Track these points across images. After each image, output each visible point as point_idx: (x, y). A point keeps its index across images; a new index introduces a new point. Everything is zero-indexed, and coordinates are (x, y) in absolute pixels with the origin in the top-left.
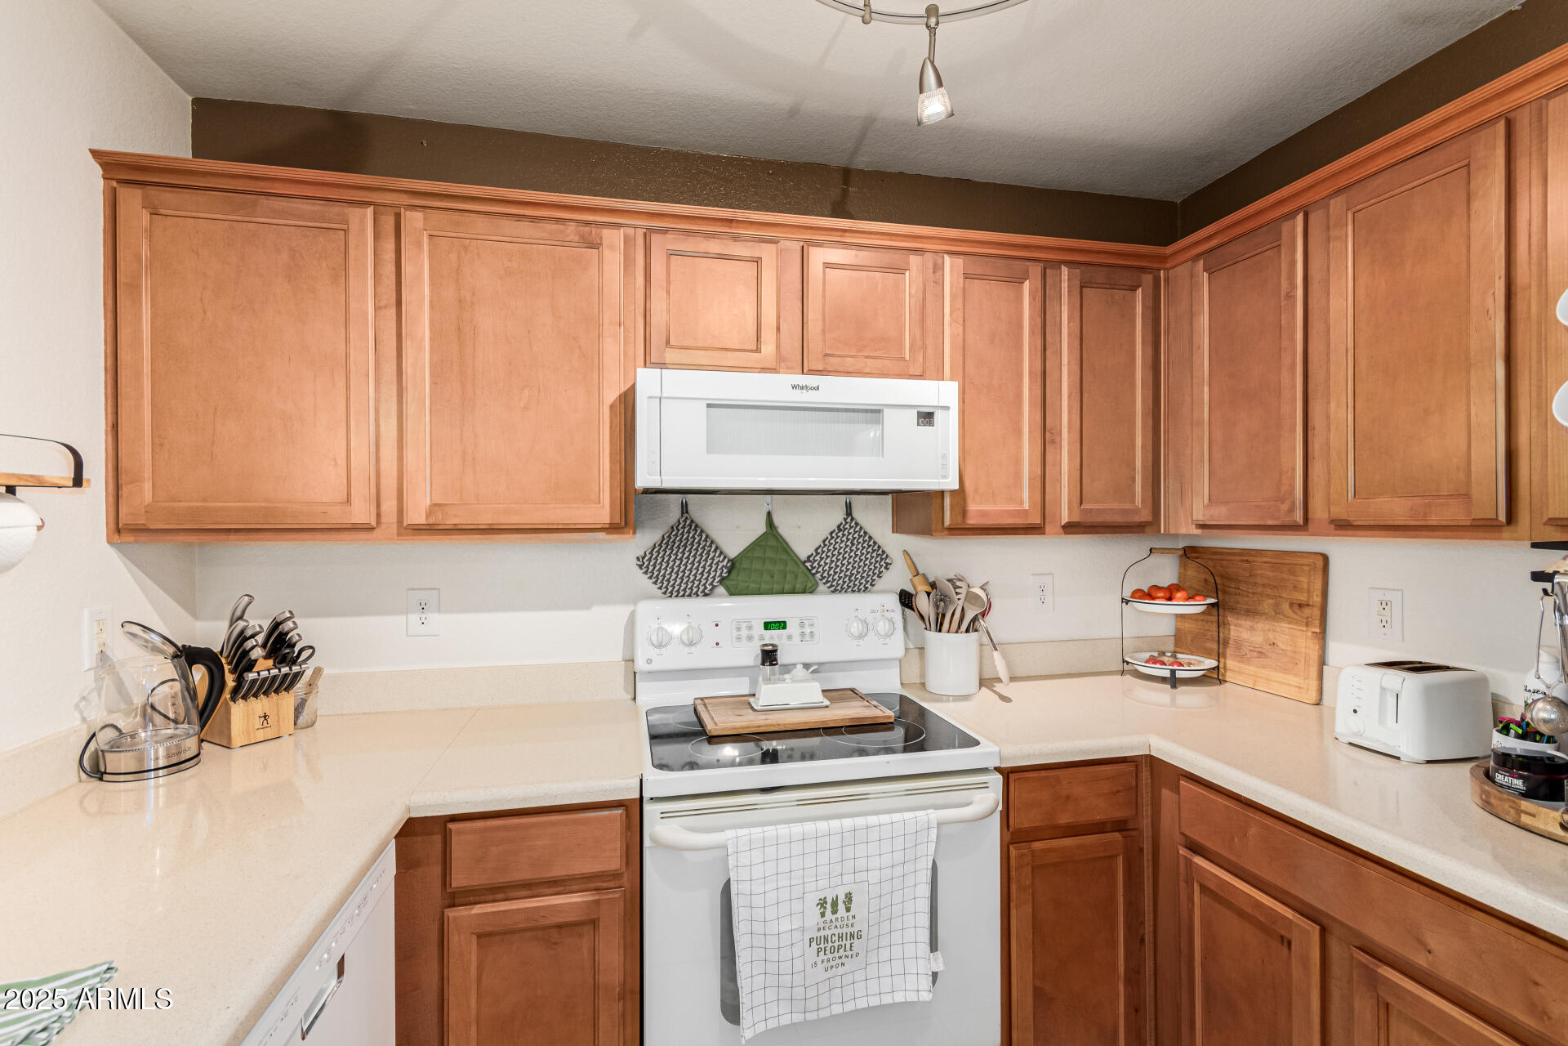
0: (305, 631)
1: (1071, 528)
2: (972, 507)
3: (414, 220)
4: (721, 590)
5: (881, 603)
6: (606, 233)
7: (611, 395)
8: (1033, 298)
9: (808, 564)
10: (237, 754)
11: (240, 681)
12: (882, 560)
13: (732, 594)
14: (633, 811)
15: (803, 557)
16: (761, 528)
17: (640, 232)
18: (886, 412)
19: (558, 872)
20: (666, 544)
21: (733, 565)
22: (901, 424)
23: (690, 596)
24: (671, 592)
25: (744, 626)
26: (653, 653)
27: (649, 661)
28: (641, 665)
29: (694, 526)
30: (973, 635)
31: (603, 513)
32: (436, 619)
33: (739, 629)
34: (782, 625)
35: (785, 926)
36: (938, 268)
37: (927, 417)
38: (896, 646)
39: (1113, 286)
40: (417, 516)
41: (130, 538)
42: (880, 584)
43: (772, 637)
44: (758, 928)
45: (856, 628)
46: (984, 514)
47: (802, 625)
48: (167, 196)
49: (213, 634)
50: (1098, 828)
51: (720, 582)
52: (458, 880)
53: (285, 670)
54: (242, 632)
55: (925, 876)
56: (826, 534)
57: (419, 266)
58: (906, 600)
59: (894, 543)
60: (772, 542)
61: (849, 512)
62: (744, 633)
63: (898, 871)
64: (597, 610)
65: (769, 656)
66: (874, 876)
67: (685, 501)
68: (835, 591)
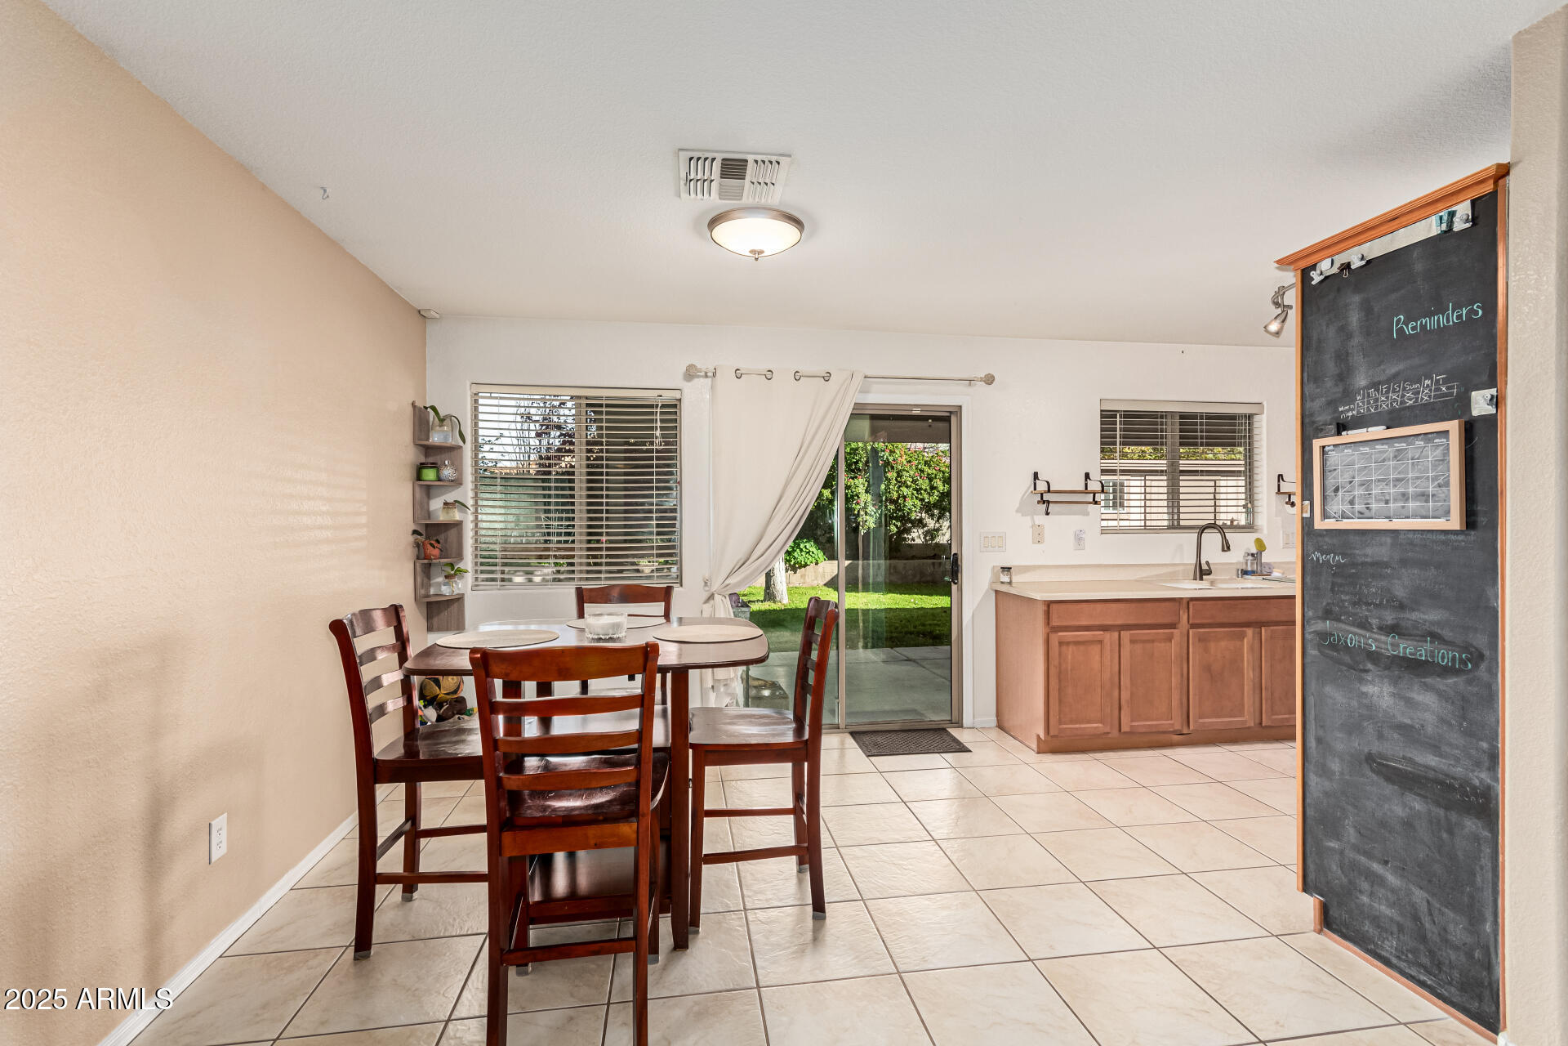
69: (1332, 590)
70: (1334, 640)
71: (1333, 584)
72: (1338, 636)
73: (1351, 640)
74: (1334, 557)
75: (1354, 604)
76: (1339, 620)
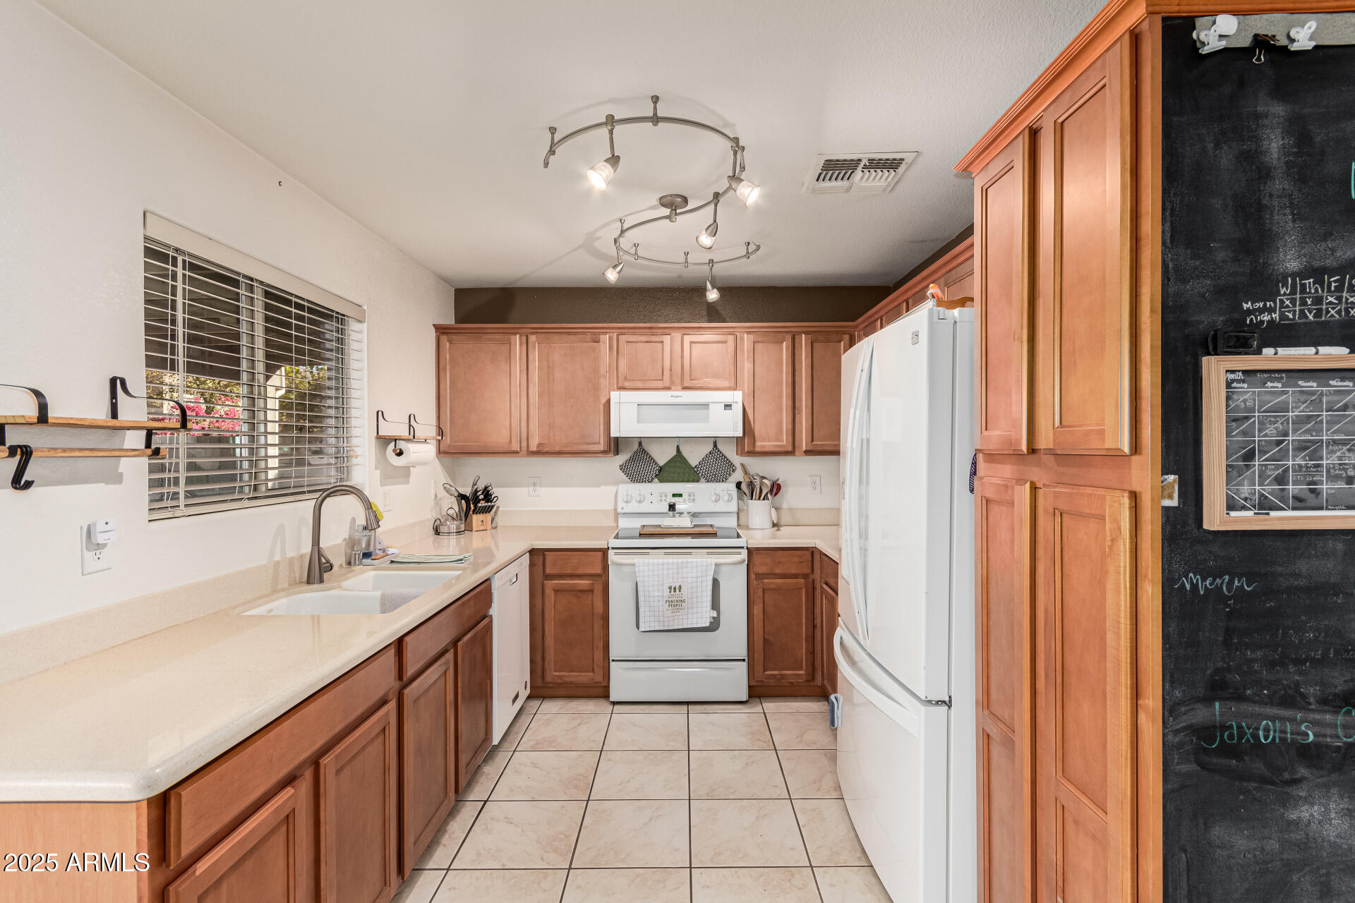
0: (495, 491)
1: (808, 452)
2: (758, 444)
3: (533, 338)
4: (656, 480)
5: (728, 487)
6: (602, 337)
7: (603, 400)
8: (787, 349)
9: (695, 469)
10: (475, 534)
11: (475, 507)
12: (731, 467)
13: (659, 482)
14: (604, 552)
15: (694, 466)
16: (674, 453)
17: (615, 334)
18: (711, 405)
19: (580, 571)
20: (632, 459)
21: (661, 469)
22: (716, 411)
23: (642, 482)
24: (634, 480)
25: (663, 495)
26: (626, 505)
27: (623, 508)
28: (620, 510)
29: (644, 451)
30: (766, 501)
31: (598, 446)
32: (538, 488)
33: (661, 496)
34: (680, 495)
35: (656, 594)
36: (742, 339)
37: (728, 406)
38: (733, 507)
39: (828, 341)
40: (533, 448)
41: (443, 455)
42: (729, 479)
43: (675, 500)
44: (647, 594)
45: (714, 498)
46: (763, 446)
47: (690, 495)
48: (454, 337)
49: (467, 491)
50: (795, 576)
51: (656, 476)
52: (548, 571)
53: (489, 504)
54: (476, 489)
55: (710, 583)
56: (704, 455)
57: (535, 355)
58: (739, 485)
59: (737, 460)
60: (679, 459)
61: (715, 445)
62: (663, 498)
63: (700, 579)
64: (602, 487)
65: (672, 507)
66: (690, 580)
67: (640, 441)
68: (708, 481)
69: (1227, 643)
70: (1231, 737)
71: (1229, 632)
72: (1240, 727)
73: (1267, 730)
74: (1231, 582)
75: (1272, 665)
76: (1240, 698)
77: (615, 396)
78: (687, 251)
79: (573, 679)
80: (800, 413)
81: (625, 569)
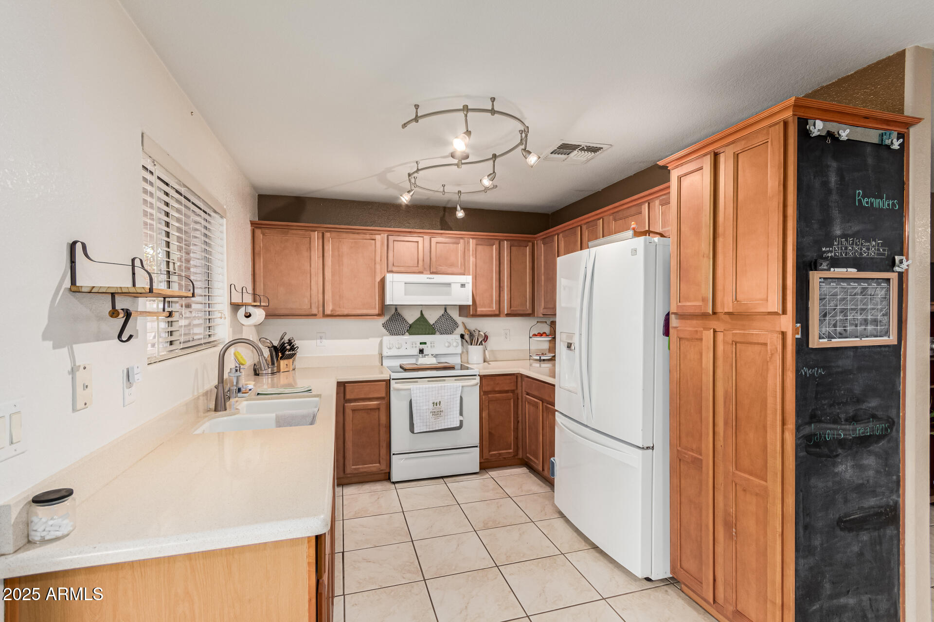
0: (297, 343)
1: (508, 315)
2: (478, 309)
3: (327, 235)
4: (407, 333)
5: (455, 338)
6: (377, 236)
7: (378, 279)
8: (496, 250)
9: (433, 326)
10: (282, 374)
11: (283, 354)
12: (456, 325)
13: (410, 335)
14: (388, 382)
15: (432, 324)
16: (419, 315)
17: (386, 236)
18: (452, 284)
19: (371, 396)
20: (390, 320)
21: (411, 326)
22: (456, 288)
23: (400, 335)
24: (392, 334)
25: (414, 343)
26: (388, 351)
27: (387, 353)
28: (385, 354)
29: (399, 315)
30: (481, 346)
31: (376, 311)
32: (325, 342)
33: (412, 344)
34: (425, 343)
35: (425, 408)
36: (468, 242)
37: (463, 285)
38: (459, 350)
39: (520, 246)
40: (328, 311)
42: (455, 332)
43: (422, 346)
44: (418, 408)
45: (447, 344)
46: (482, 311)
47: (431, 343)
48: (267, 231)
49: (276, 343)
50: (507, 392)
51: (408, 330)
53: (292, 352)
54: (283, 342)
55: (459, 399)
56: (439, 317)
57: (329, 247)
58: (462, 336)
59: (459, 320)
60: (422, 319)
61: (446, 311)
62: (414, 345)
63: (452, 397)
64: (371, 339)
65: (421, 351)
66: (446, 398)
67: (396, 308)
68: (441, 334)
69: (816, 398)
70: (817, 439)
71: (817, 393)
72: (820, 434)
73: (829, 435)
74: (818, 371)
76: (820, 421)
77: (389, 277)
78: (444, 184)
79: (365, 470)
80: (503, 290)
81: (403, 393)
